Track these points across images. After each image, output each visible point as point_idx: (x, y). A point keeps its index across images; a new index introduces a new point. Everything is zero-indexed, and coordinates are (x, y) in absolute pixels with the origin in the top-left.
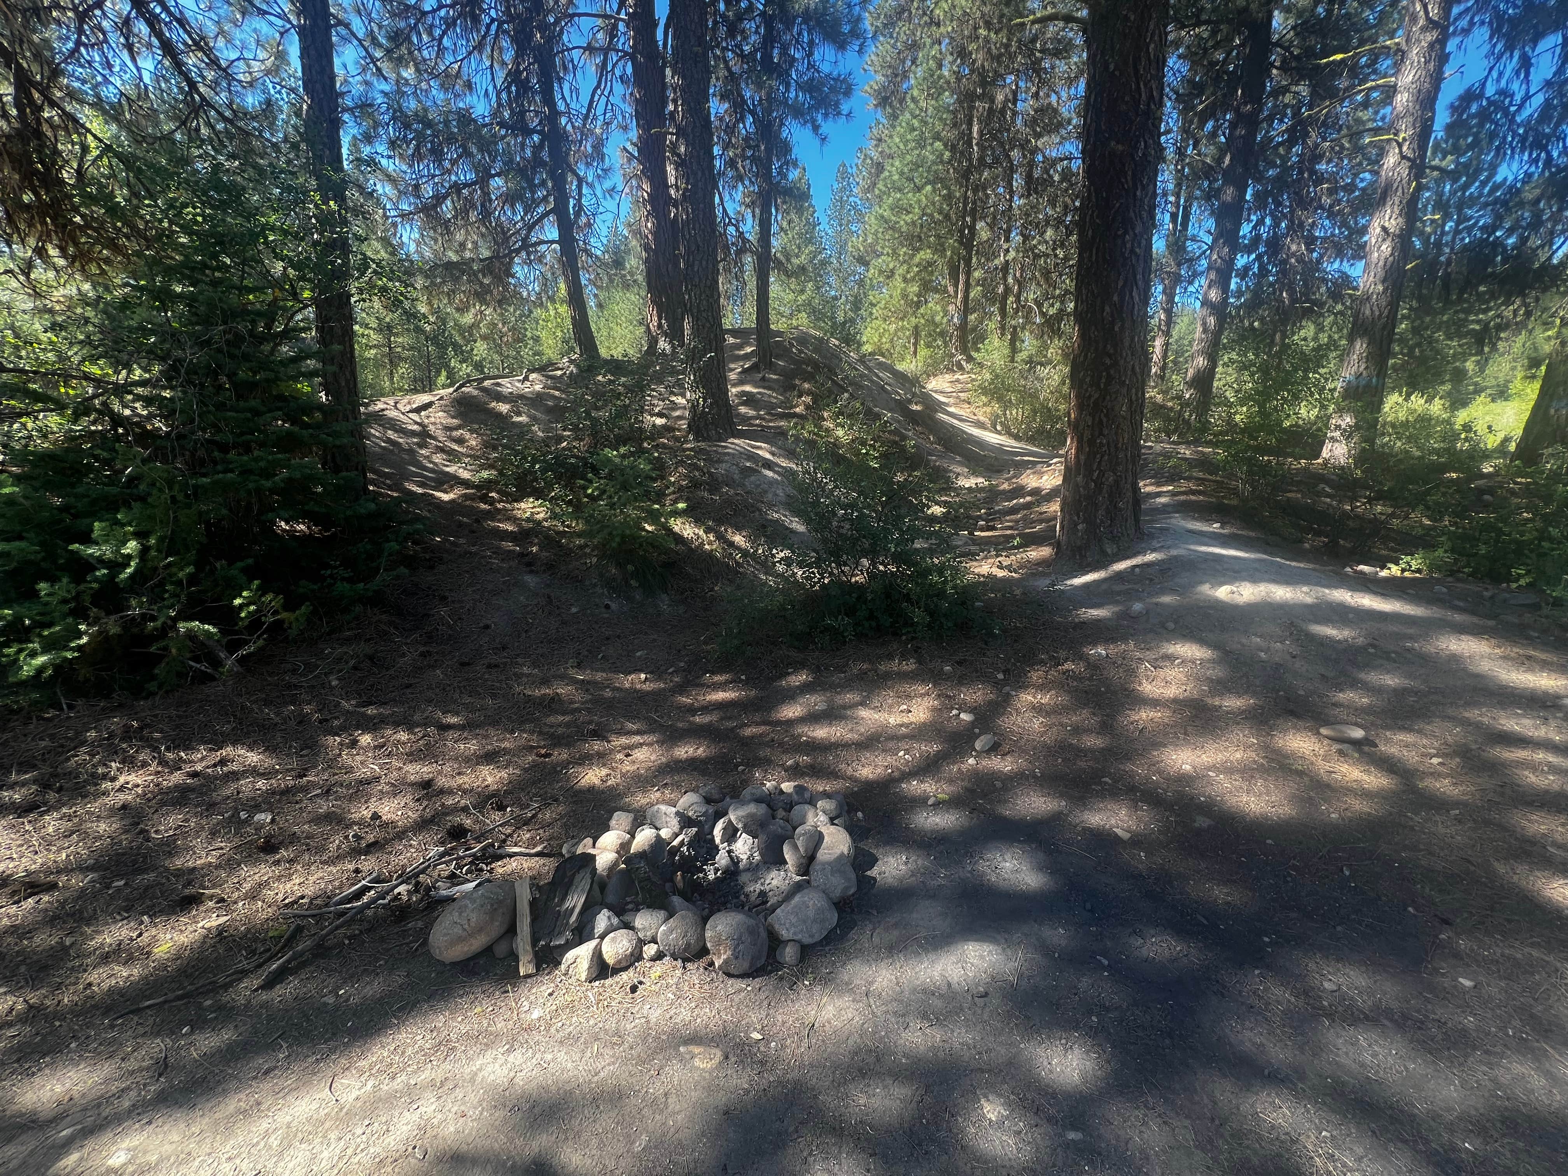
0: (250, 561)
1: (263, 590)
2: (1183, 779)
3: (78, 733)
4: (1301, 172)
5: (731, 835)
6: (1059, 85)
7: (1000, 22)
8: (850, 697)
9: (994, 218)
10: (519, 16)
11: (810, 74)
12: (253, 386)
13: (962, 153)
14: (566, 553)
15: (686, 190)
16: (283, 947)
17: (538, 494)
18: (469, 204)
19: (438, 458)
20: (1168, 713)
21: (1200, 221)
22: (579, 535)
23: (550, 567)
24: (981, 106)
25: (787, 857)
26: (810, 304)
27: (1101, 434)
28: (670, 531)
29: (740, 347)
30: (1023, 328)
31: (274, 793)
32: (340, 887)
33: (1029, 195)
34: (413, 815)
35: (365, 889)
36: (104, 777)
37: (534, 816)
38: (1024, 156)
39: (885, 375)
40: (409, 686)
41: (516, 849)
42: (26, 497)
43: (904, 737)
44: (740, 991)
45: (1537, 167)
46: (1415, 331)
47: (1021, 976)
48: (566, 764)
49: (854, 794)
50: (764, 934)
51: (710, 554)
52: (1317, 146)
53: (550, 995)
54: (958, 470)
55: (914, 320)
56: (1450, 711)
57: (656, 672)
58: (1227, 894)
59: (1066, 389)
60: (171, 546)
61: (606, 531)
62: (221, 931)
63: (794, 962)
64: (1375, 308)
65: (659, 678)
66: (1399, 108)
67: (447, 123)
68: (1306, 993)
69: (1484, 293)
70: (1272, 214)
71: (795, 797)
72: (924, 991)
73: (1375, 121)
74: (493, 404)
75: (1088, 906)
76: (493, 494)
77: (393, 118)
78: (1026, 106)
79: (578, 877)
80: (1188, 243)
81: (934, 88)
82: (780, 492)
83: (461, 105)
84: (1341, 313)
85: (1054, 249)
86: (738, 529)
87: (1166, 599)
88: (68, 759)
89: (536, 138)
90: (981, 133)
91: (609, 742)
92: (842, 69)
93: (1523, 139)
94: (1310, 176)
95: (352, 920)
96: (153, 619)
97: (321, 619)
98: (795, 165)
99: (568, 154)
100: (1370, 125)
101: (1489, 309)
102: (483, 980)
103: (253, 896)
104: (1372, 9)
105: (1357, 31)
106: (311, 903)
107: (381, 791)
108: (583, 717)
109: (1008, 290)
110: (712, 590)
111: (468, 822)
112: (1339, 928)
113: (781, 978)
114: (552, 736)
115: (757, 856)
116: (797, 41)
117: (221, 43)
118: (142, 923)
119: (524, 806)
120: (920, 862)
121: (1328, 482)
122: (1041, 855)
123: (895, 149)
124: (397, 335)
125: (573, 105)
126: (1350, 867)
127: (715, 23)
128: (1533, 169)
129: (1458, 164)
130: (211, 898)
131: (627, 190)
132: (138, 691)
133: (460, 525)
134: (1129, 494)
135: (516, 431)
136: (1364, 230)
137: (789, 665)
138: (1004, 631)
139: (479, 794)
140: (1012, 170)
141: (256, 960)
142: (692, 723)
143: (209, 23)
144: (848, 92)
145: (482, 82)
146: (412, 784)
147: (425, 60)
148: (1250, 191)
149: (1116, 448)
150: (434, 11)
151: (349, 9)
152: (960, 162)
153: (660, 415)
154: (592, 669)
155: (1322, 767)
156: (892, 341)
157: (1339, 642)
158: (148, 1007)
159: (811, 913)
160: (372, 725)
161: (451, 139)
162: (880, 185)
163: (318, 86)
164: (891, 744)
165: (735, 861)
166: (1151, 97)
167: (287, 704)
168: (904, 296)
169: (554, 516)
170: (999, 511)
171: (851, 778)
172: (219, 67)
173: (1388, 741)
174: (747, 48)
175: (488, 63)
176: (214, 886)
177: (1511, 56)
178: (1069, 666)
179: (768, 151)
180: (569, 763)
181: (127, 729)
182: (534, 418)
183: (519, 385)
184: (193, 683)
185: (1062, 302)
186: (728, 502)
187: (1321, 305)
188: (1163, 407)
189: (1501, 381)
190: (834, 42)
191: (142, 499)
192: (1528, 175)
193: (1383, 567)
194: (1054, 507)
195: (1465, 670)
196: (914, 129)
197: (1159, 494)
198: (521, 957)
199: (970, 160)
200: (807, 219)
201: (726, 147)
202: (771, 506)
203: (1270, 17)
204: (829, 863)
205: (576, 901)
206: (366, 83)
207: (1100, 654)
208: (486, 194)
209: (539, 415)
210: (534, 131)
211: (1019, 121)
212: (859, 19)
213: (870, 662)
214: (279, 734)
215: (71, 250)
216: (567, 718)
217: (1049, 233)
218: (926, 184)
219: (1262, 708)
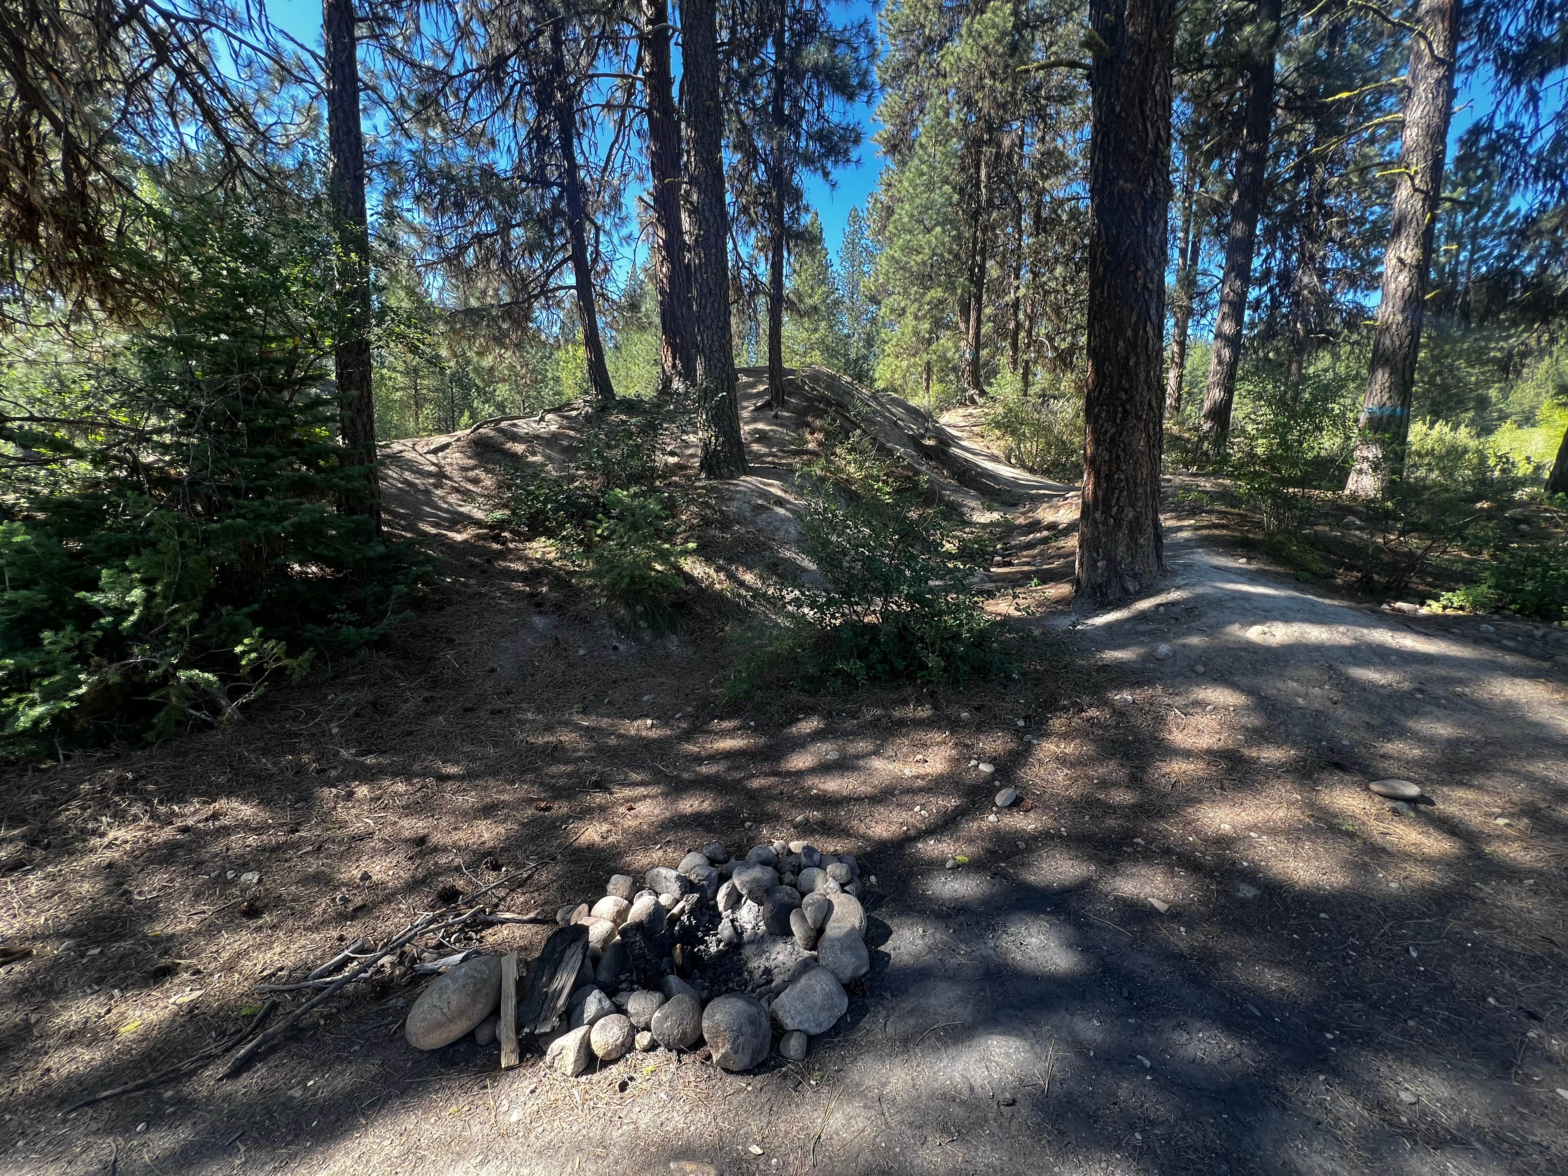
0: (256, 606)
1: (265, 637)
2: (1222, 841)
3: (72, 785)
4: (1309, 207)
5: (735, 901)
6: (1065, 130)
7: (1005, 72)
8: (862, 746)
9: (1004, 256)
10: (541, 77)
11: (820, 125)
12: (267, 432)
13: (970, 196)
14: (575, 593)
15: (698, 235)
16: (255, 1028)
17: (550, 534)
18: (491, 253)
19: (453, 499)
20: (1202, 765)
21: (1210, 255)
22: (590, 575)
23: (559, 608)
24: (988, 151)
25: (794, 929)
26: (823, 342)
27: (1119, 469)
28: (680, 571)
29: (753, 385)
30: (1035, 362)
31: (264, 850)
32: (322, 958)
33: (1038, 234)
34: (405, 875)
35: (348, 960)
36: (94, 832)
37: (530, 877)
38: (1032, 197)
39: (898, 411)
40: (410, 733)
41: (508, 915)
42: (37, 545)
43: (921, 790)
44: (739, 1091)
45: (1552, 196)
46: (1435, 359)
47: (1052, 1080)
48: (566, 819)
49: (867, 855)
50: (766, 1023)
51: (720, 594)
52: (1324, 181)
53: (533, 1092)
54: (973, 504)
55: (926, 357)
56: (1511, 765)
57: (663, 717)
58: (1281, 979)
59: (1080, 422)
60: (177, 593)
61: (616, 571)
62: (193, 1007)
63: (801, 1056)
64: (1395, 338)
65: (666, 724)
66: (1409, 143)
67: (469, 177)
68: (1380, 1106)
69: (1505, 321)
70: (1282, 248)
71: (804, 860)
72: (944, 1096)
73: (1382, 156)
74: (509, 445)
75: (1125, 992)
76: (506, 534)
77: (419, 175)
78: (1032, 150)
79: (569, 952)
80: (1199, 277)
81: (942, 135)
82: (792, 530)
83: (485, 161)
84: (1357, 343)
85: (1064, 286)
86: (749, 568)
87: (1194, 640)
88: (59, 814)
89: (556, 190)
90: (989, 177)
91: (611, 793)
92: (851, 119)
93: (1536, 170)
94: (1319, 211)
95: (331, 996)
96: (155, 666)
97: (326, 664)
98: (807, 209)
99: (585, 205)
100: (1377, 160)
101: (1510, 337)
102: (460, 1072)
103: (229, 968)
104: (1374, 50)
105: (1359, 71)
106: (290, 975)
107: (373, 848)
108: (587, 766)
109: (1019, 326)
110: (722, 630)
111: (460, 884)
112: (1411, 1023)
113: (785, 1076)
114: (553, 788)
115: (763, 927)
116: (807, 94)
117: (260, 109)
118: (112, 997)
119: (520, 866)
120: (938, 936)
121: (1356, 514)
122: (1070, 931)
123: (904, 193)
124: (423, 378)
125: (591, 159)
126: (1417, 947)
127: (729, 79)
128: (1548, 198)
129: (1469, 195)
130: (186, 969)
131: (643, 237)
132: (136, 741)
133: (472, 565)
134: (1151, 530)
135: (530, 471)
136: (1377, 261)
137: (800, 710)
138: (1023, 674)
139: (474, 852)
140: (1020, 210)
141: (226, 1042)
142: (698, 774)
143: (249, 91)
144: (857, 141)
145: (505, 139)
146: (406, 841)
147: (451, 121)
148: (1259, 226)
149: (1136, 484)
150: (461, 75)
151: (381, 76)
152: (969, 204)
153: (672, 454)
154: (597, 715)
155: (1375, 828)
156: (904, 376)
157: (1382, 686)
158: (105, 1098)
159: (818, 999)
160: (370, 776)
161: (473, 193)
162: (891, 228)
163: (344, 146)
164: (906, 798)
165: (738, 932)
166: (1158, 136)
167: (284, 753)
168: (916, 333)
169: (564, 556)
170: (1015, 546)
171: (863, 837)
172: (257, 130)
173: (1446, 799)
174: (759, 102)
175: (511, 122)
176: (191, 956)
177: (1518, 91)
178: (1092, 712)
179: (780, 197)
180: (569, 817)
181: (121, 780)
182: (549, 458)
183: (534, 425)
184: (192, 732)
185: (1074, 336)
186: (739, 540)
187: (1337, 335)
188: (1179, 438)
189: (1526, 407)
190: (843, 93)
191: (153, 544)
192: (1544, 205)
193: (1422, 604)
194: (1072, 542)
195: (1522, 717)
196: (923, 174)
197: (1180, 529)
198: (503, 1046)
199: (978, 202)
200: (820, 261)
201: (740, 193)
202: (783, 543)
203: (1272, 60)
204: (839, 940)
205: (565, 981)
206: (395, 143)
207: (1126, 700)
208: (507, 244)
209: (554, 455)
210: (554, 184)
211: (1026, 164)
212: (867, 72)
213: (885, 708)
214: (274, 786)
215: (110, 303)
216: (570, 768)
217: (1059, 270)
218: (935, 225)
219: (1305, 760)
